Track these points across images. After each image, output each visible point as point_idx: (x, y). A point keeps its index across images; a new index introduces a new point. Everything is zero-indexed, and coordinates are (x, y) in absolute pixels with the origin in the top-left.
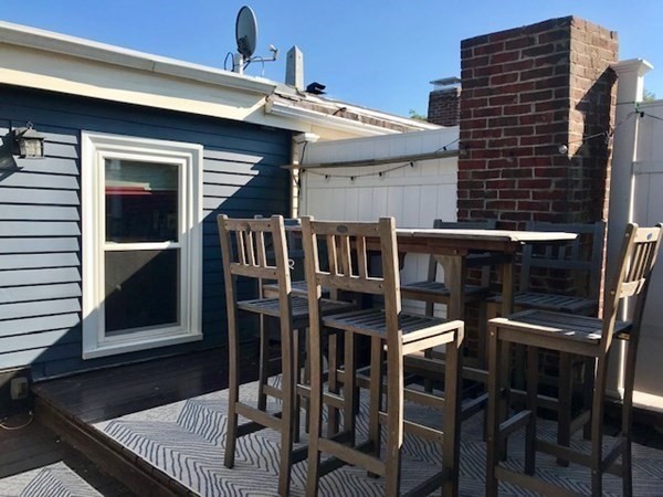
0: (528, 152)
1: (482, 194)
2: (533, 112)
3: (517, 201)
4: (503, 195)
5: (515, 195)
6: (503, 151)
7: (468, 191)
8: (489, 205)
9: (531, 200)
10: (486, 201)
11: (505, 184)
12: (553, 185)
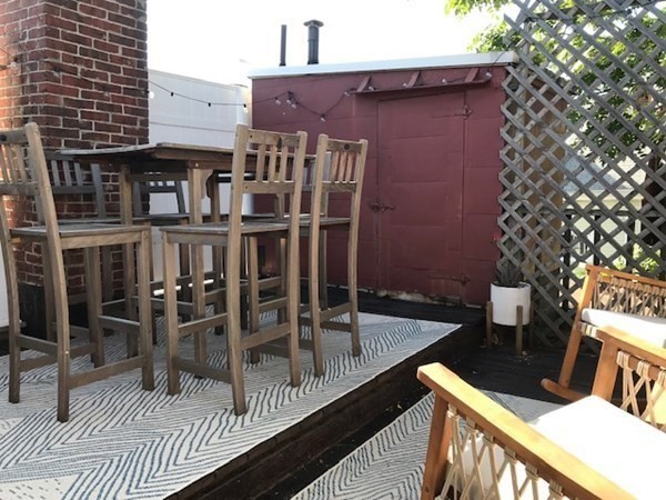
0: (118, 89)
1: (77, 124)
2: (120, 54)
3: (110, 134)
4: (99, 127)
5: (109, 128)
6: (96, 83)
7: (61, 118)
8: (84, 136)
9: (122, 134)
10: (81, 132)
11: (100, 117)
12: (138, 123)
